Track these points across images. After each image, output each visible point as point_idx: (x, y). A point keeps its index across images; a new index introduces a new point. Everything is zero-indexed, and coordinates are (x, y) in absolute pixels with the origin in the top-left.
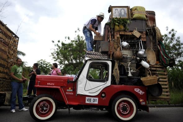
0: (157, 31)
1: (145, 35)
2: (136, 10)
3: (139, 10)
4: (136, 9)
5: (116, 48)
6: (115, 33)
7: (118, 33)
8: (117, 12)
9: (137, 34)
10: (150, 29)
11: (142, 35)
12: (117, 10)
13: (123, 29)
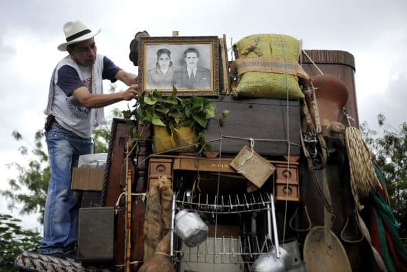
0: (351, 152)
1: (294, 172)
2: (252, 54)
3: (266, 53)
4: (252, 50)
5: (153, 240)
6: (153, 166)
7: (168, 166)
8: (164, 62)
9: (253, 168)
10: (318, 145)
11: (280, 171)
12: (164, 56)
13: (190, 143)
